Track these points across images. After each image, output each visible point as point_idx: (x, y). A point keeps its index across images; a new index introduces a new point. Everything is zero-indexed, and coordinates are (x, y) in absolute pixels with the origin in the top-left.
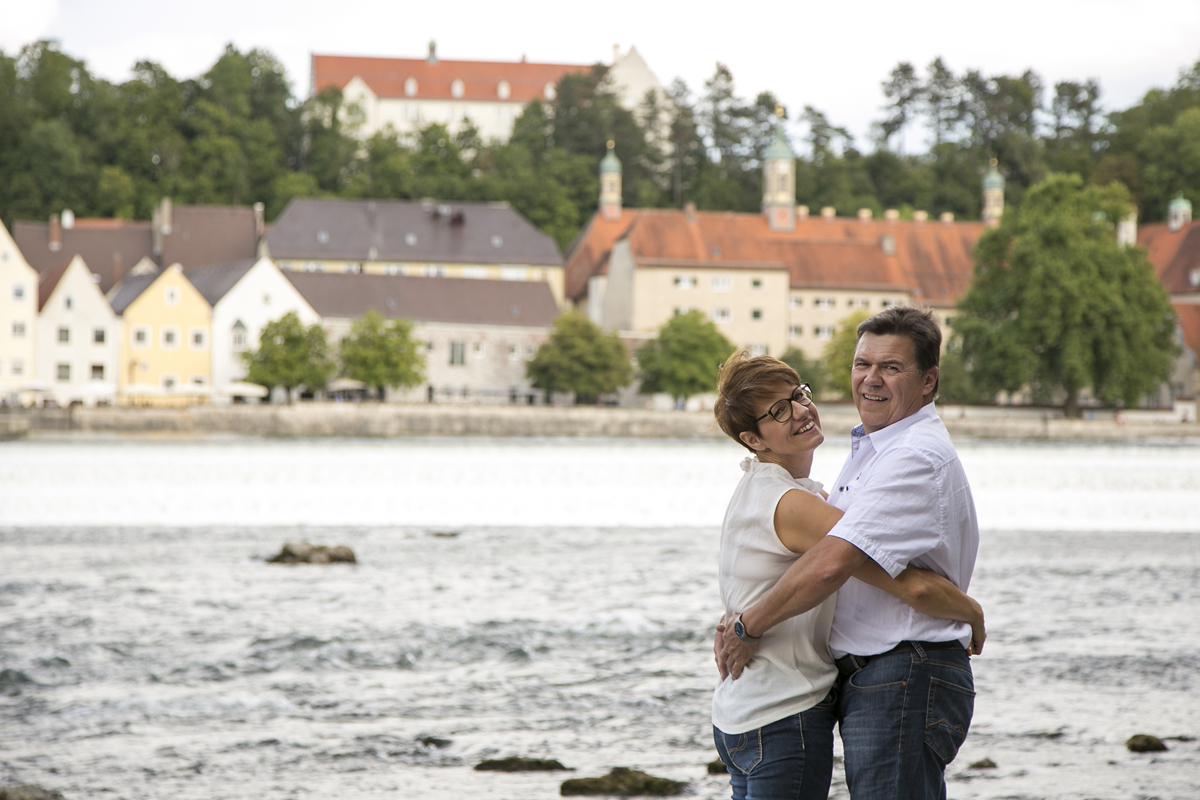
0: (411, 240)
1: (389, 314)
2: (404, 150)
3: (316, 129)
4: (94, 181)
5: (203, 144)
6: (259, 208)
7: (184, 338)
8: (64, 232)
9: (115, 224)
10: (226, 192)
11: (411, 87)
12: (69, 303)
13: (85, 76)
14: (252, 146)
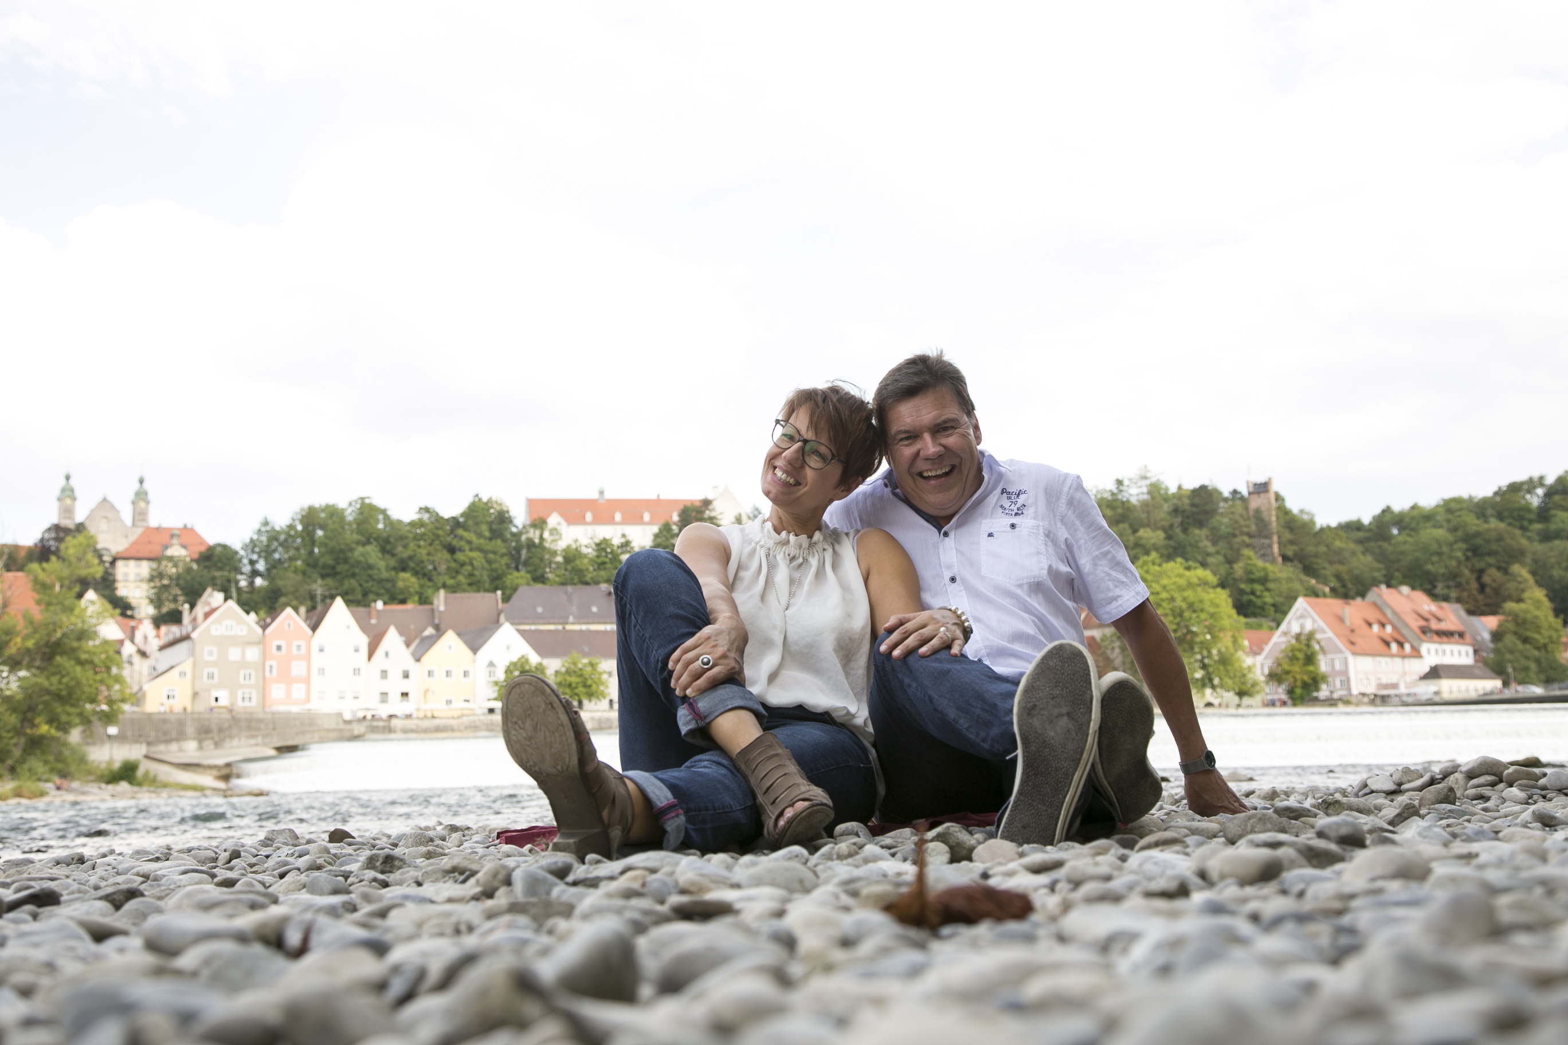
0: (594, 609)
1: (585, 655)
2: (585, 556)
3: (531, 545)
4: (393, 581)
5: (460, 556)
6: (499, 593)
7: (457, 674)
8: (379, 611)
9: (409, 606)
10: (475, 585)
11: (589, 517)
12: (387, 654)
13: (387, 517)
14: (491, 556)
